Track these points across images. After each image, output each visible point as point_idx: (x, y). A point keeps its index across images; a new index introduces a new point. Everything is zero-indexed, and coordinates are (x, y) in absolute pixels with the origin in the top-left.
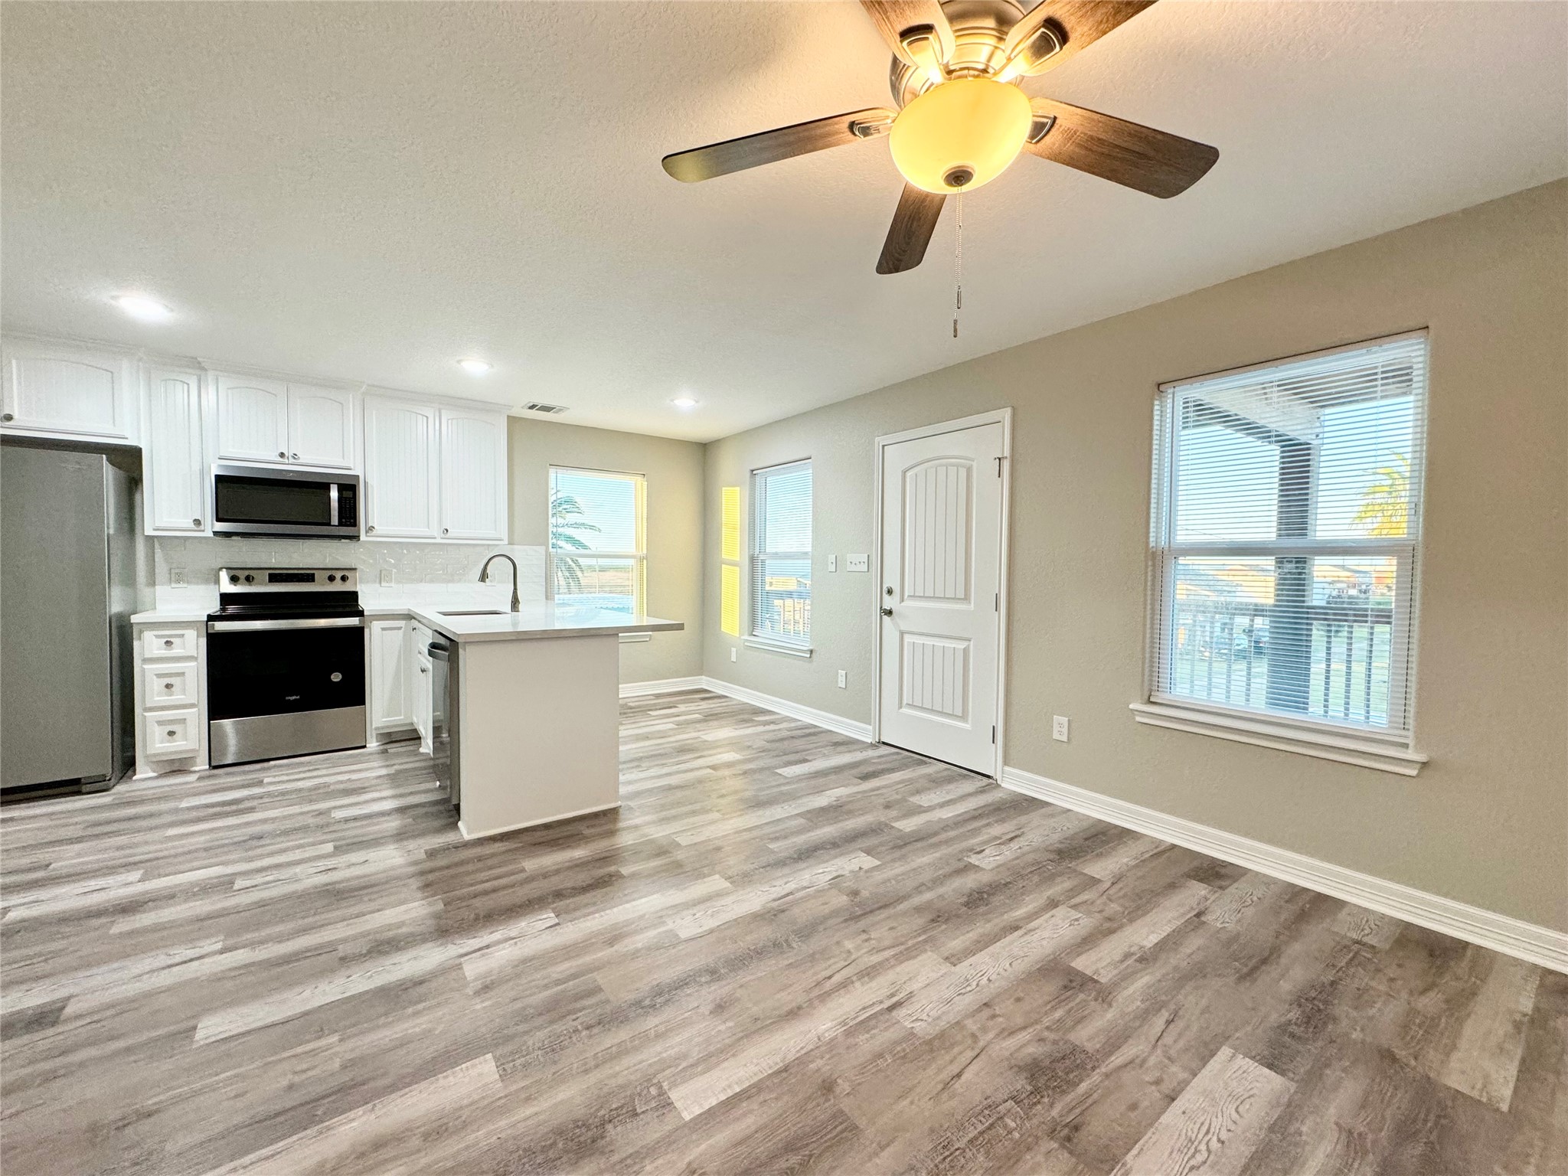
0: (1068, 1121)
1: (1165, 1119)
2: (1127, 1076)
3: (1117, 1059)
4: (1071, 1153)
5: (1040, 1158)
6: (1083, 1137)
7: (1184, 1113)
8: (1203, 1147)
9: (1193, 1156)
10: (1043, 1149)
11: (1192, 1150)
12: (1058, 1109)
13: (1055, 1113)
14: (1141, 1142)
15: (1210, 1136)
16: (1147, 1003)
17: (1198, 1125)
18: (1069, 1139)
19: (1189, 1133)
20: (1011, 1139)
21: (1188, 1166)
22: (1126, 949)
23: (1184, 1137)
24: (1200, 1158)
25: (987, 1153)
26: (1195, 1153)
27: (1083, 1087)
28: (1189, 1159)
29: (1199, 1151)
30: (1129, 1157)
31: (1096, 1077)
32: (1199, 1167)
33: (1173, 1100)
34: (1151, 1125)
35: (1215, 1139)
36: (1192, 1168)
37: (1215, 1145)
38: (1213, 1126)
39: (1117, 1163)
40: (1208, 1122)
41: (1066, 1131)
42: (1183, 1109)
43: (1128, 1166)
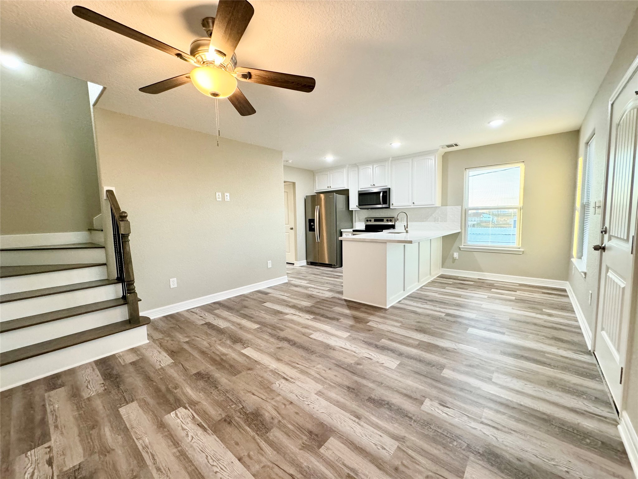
0: (233, 421)
1: (229, 453)
2: (253, 446)
3: (263, 444)
4: (220, 421)
5: (219, 412)
6: (225, 425)
7: (232, 462)
8: (215, 464)
9: (212, 458)
10: (222, 414)
11: (214, 459)
12: (238, 418)
13: (236, 418)
14: (221, 443)
15: (219, 468)
16: (307, 469)
17: (225, 466)
18: (225, 420)
19: (222, 461)
20: (227, 406)
21: (208, 455)
22: (360, 471)
23: (221, 458)
24: (211, 461)
25: (223, 400)
26: (213, 460)
27: (248, 429)
28: (211, 457)
29: (213, 462)
30: (215, 437)
31: (252, 433)
32: (207, 459)
33: (239, 460)
34: (227, 447)
35: (218, 470)
36: (207, 456)
37: (215, 469)
38: (225, 473)
39: (214, 432)
40: (226, 470)
41: (228, 420)
42: (233, 462)
43: (212, 436)
